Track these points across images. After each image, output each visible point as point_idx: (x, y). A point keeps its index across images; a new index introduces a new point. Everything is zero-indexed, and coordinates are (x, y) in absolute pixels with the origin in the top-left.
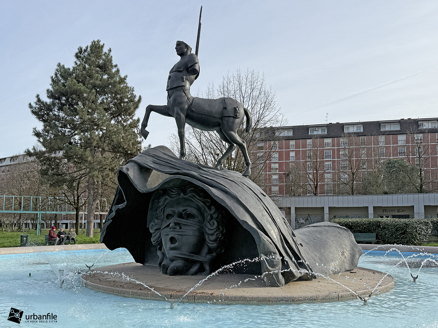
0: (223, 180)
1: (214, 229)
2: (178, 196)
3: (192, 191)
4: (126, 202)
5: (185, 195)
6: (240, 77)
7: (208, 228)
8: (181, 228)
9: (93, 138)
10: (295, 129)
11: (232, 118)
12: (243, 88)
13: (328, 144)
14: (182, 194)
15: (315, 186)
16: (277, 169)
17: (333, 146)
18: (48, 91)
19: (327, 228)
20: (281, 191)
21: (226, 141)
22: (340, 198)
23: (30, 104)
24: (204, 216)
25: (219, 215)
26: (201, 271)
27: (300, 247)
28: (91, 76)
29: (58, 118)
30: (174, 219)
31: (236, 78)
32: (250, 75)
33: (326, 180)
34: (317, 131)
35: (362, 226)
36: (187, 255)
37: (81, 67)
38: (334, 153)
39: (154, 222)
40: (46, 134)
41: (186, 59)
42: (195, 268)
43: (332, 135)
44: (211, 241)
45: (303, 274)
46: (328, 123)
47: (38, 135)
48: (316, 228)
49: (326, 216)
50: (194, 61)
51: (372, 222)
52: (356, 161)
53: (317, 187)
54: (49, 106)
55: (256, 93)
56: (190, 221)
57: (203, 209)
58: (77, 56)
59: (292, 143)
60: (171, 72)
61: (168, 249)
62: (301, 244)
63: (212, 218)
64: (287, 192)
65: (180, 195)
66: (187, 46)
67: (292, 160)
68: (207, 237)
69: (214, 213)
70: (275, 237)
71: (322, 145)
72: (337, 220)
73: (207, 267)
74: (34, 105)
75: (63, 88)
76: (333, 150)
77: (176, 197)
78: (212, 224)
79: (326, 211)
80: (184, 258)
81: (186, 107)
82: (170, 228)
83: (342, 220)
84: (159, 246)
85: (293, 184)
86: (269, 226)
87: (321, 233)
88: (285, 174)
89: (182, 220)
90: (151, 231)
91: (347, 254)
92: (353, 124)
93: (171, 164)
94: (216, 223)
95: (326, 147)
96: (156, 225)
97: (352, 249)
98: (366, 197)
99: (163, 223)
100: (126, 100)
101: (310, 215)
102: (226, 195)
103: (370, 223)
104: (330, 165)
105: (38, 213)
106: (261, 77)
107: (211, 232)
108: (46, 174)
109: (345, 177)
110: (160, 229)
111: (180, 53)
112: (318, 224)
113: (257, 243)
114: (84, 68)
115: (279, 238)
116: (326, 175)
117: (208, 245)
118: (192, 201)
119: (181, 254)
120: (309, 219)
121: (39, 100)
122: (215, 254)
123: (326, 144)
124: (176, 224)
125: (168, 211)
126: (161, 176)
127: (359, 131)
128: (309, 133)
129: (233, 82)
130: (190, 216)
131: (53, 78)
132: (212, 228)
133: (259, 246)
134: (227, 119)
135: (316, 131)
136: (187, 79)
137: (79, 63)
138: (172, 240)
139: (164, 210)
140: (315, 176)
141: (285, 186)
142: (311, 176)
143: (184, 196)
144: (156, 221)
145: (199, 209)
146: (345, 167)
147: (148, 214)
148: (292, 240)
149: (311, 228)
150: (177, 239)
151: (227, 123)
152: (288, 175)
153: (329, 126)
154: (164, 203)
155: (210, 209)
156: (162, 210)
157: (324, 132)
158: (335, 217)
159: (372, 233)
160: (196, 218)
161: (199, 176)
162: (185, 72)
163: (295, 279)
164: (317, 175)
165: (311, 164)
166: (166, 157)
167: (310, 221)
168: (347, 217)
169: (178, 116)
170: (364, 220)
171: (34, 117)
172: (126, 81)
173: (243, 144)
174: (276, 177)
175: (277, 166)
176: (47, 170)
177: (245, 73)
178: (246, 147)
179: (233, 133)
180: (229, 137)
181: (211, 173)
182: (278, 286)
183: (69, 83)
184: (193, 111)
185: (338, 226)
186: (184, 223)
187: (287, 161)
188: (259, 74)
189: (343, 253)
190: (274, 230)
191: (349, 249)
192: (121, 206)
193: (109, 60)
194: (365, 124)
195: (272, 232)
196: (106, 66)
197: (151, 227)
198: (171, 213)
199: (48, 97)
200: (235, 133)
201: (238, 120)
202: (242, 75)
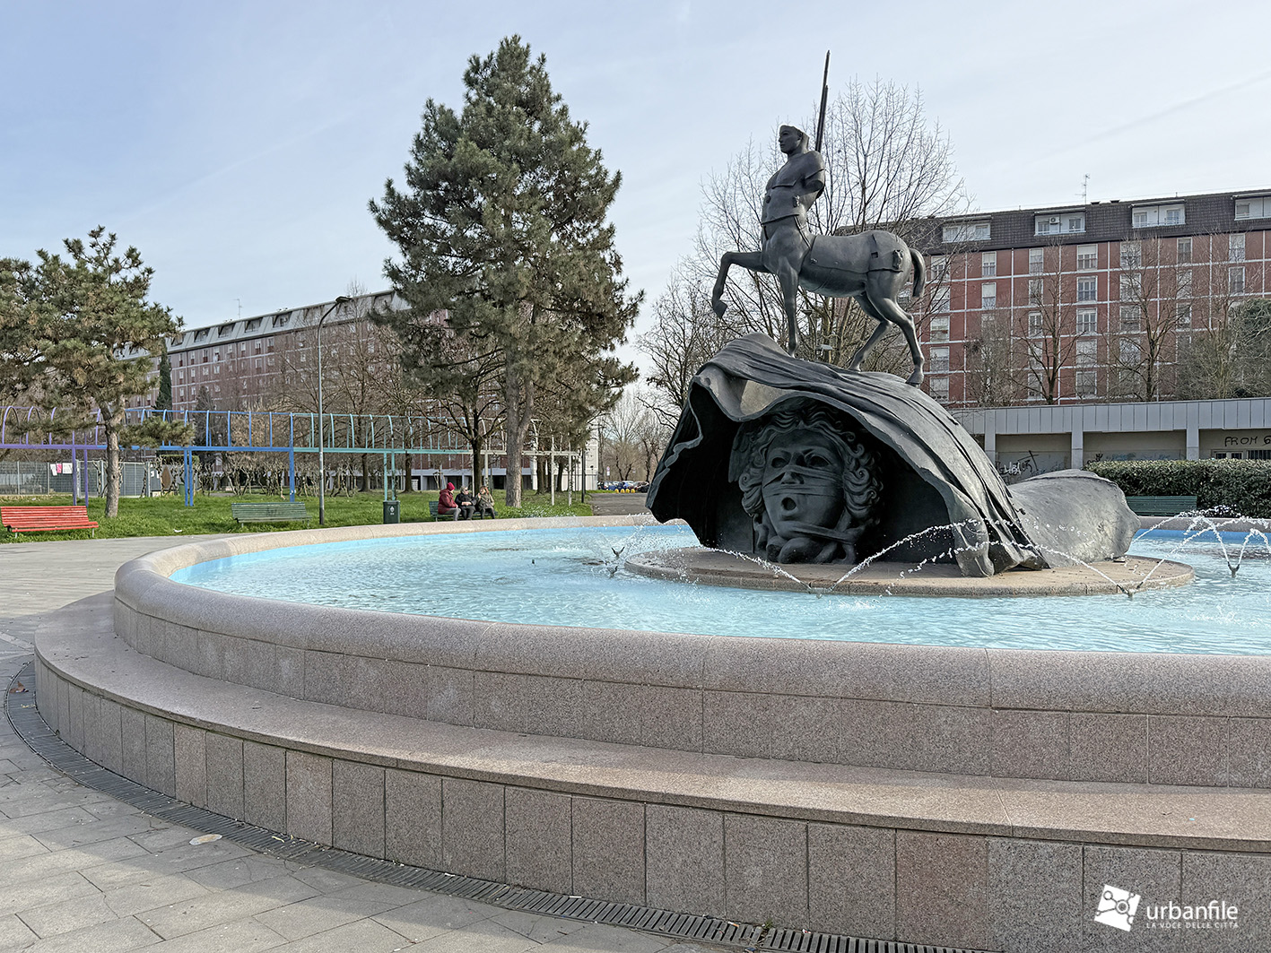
0: (881, 398)
1: (864, 484)
2: (794, 427)
3: (820, 418)
4: (701, 437)
5: (808, 425)
6: (857, 102)
7: (853, 483)
8: (802, 483)
9: (519, 281)
10: (995, 220)
11: (889, 272)
12: (866, 130)
13: (1087, 261)
14: (802, 423)
15: (1049, 378)
16: (945, 332)
17: (1102, 265)
18: (408, 168)
19: (1072, 481)
20: (955, 390)
21: (876, 316)
22: (1115, 409)
23: (372, 203)
24: (844, 462)
25: (871, 460)
26: (839, 555)
27: (1019, 514)
28: (504, 130)
29: (433, 233)
30: (790, 468)
31: (847, 104)
32: (883, 95)
33: (1079, 360)
34: (1058, 226)
35: (1164, 478)
36: (814, 529)
37: (483, 109)
38: (1102, 284)
39: (748, 472)
40: (414, 272)
41: (801, 163)
42: (828, 551)
43: (1100, 236)
44: (857, 504)
45: (1026, 558)
46: (1088, 203)
47: (394, 274)
48: (1050, 481)
49: (1077, 456)
50: (818, 166)
51: (1189, 469)
52: (1164, 305)
53: (1053, 379)
54: (413, 204)
55: (899, 142)
56: (819, 471)
57: (842, 449)
58: (470, 82)
59: (989, 259)
60: (770, 186)
61: (779, 518)
62: (1021, 510)
63: (858, 465)
64: (973, 394)
65: (798, 423)
66: (801, 135)
67: (988, 305)
68: (848, 498)
69: (862, 457)
70: (977, 497)
71: (1070, 264)
72: (1102, 466)
73: (850, 550)
74: (381, 204)
75: (446, 161)
76: (1102, 276)
77: (789, 427)
78: (859, 476)
79: (1077, 442)
80: (810, 534)
81: (801, 255)
82: (783, 483)
83: (1117, 465)
84: (756, 515)
85: (989, 370)
86: (966, 477)
87: (1060, 490)
88: (966, 345)
89: (803, 468)
90: (743, 488)
91: (1110, 529)
92: (1159, 205)
93: (782, 369)
94: (866, 473)
95: (1081, 267)
96: (752, 477)
97: (1120, 519)
98: (1180, 406)
99: (766, 474)
100: (585, 184)
101: (1033, 454)
102: (891, 426)
103: (1184, 472)
104: (1093, 317)
105: (385, 452)
106: (912, 99)
107: (857, 489)
108: (415, 365)
109: (1131, 351)
110: (761, 484)
111: (788, 149)
112: (1055, 474)
113: (948, 505)
114: (490, 109)
115: (984, 498)
116: (1081, 347)
117: (850, 512)
118: (821, 435)
119: (804, 528)
120: (1031, 463)
121: (391, 192)
122: (862, 528)
123: (1081, 261)
124: (794, 475)
125: (776, 453)
126: (761, 390)
127: (1173, 223)
128: (1037, 233)
129: (839, 116)
130: (817, 461)
131: (421, 137)
132: (860, 483)
133: (952, 510)
134: (878, 274)
135: (1054, 226)
136: (802, 202)
137: (474, 97)
138: (787, 503)
139: (766, 452)
140: (1050, 349)
141: (967, 378)
142: (1039, 352)
143: (806, 427)
144: (752, 470)
145: (833, 448)
146: (1130, 324)
147: (731, 458)
148: (1005, 502)
149: (1040, 482)
150: (796, 501)
151: (878, 281)
152: (976, 348)
153: (1093, 212)
154: (767, 439)
155: (854, 449)
156: (762, 450)
157: (1078, 227)
158: (1099, 458)
159: (1189, 494)
160: (830, 465)
161: (839, 392)
162: (798, 187)
163: (1012, 567)
164: (1055, 347)
165: (1039, 318)
166: (771, 356)
167: (1034, 469)
168: (1130, 457)
169: (785, 275)
170: (1173, 464)
171: (382, 233)
172: (584, 136)
173: (910, 322)
174: (943, 353)
175: (945, 323)
176: (415, 357)
177: (871, 93)
178: (913, 326)
179: (889, 301)
180: (881, 310)
181: (857, 385)
182: (982, 576)
183: (461, 151)
184: (813, 262)
185: (1096, 476)
186: (808, 474)
187: (972, 310)
188: (908, 92)
189: (1101, 528)
190: (975, 485)
191: (1115, 520)
192: (689, 444)
193: (542, 86)
194: (1191, 204)
195: (972, 487)
196: (536, 102)
197: (743, 481)
198: (781, 456)
199: (410, 183)
200: (893, 301)
201: (899, 275)
202: (864, 96)
